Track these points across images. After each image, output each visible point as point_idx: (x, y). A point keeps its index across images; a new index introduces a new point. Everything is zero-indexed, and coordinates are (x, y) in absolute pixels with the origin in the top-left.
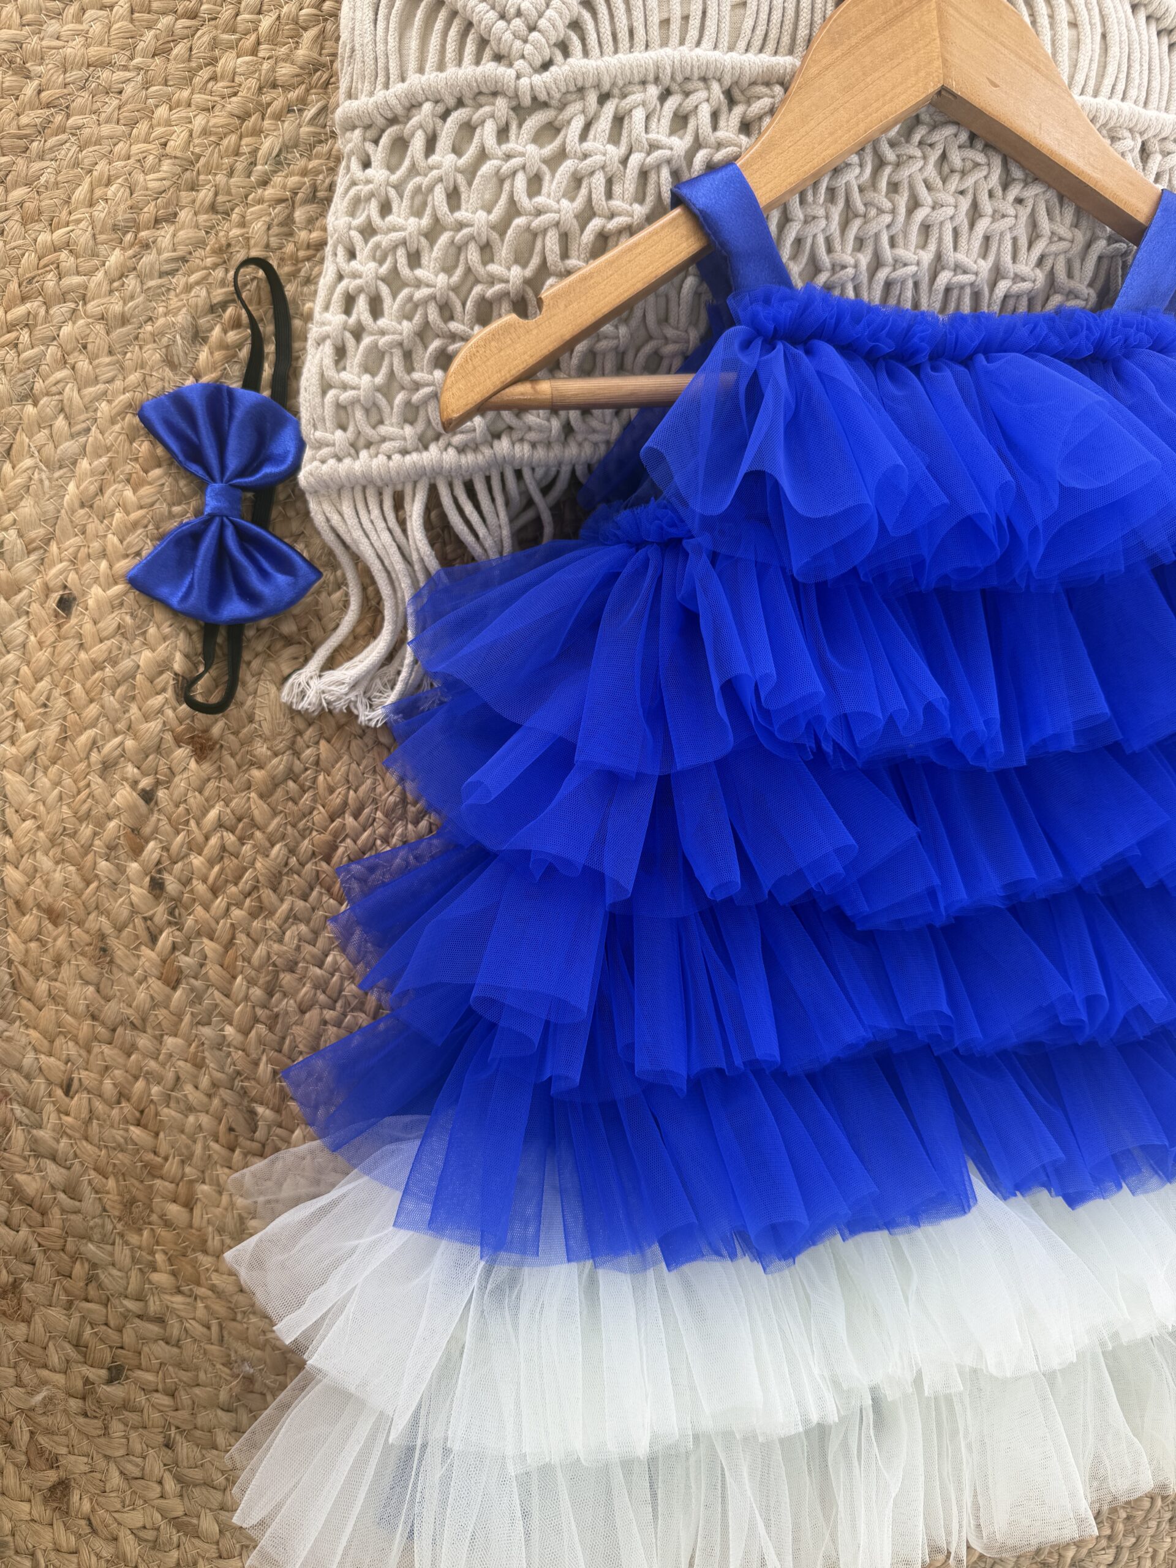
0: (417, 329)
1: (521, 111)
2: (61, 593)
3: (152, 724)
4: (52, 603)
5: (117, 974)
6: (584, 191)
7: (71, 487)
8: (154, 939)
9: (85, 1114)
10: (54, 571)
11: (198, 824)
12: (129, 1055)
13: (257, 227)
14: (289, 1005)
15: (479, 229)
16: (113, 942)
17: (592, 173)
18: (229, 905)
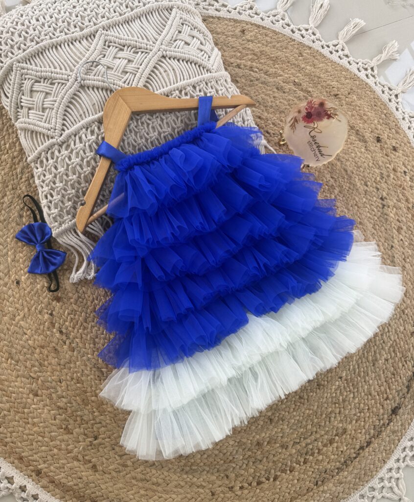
0: (61, 196)
1: (61, 146)
2: (16, 281)
3: (46, 299)
4: (15, 284)
5: (60, 354)
6: (80, 155)
7: (9, 259)
8: (65, 343)
9: (66, 386)
10: (12, 277)
11: (64, 316)
12: (70, 369)
13: (24, 188)
14: (100, 345)
16: (56, 347)
17: (80, 151)
18: (78, 330)
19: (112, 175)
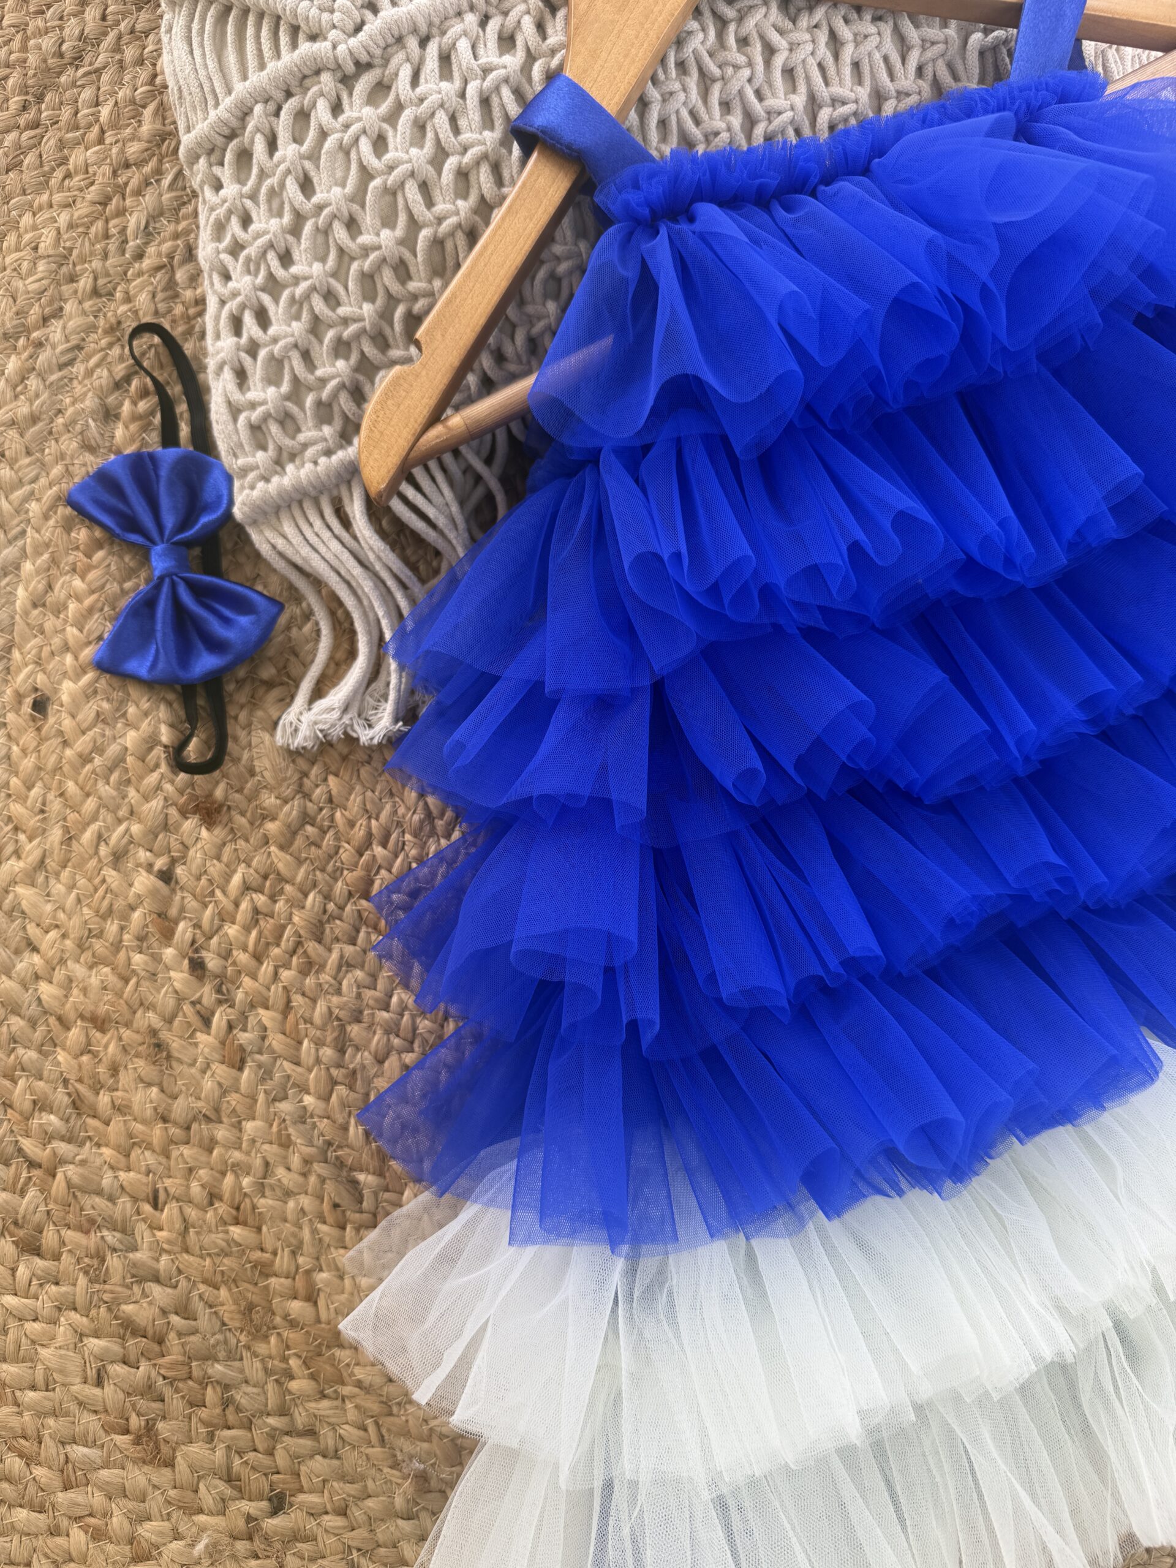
0: (307, 326)
1: (347, 81)
2: (34, 696)
3: (154, 803)
4: (27, 708)
5: (178, 1068)
6: (430, 135)
7: (21, 592)
8: (207, 1022)
9: (178, 1225)
10: (21, 676)
11: (224, 892)
12: (211, 1151)
13: (142, 299)
14: (366, 1057)
15: (337, 204)
16: (165, 1035)
17: (433, 114)
18: (276, 968)
19: (558, 259)
